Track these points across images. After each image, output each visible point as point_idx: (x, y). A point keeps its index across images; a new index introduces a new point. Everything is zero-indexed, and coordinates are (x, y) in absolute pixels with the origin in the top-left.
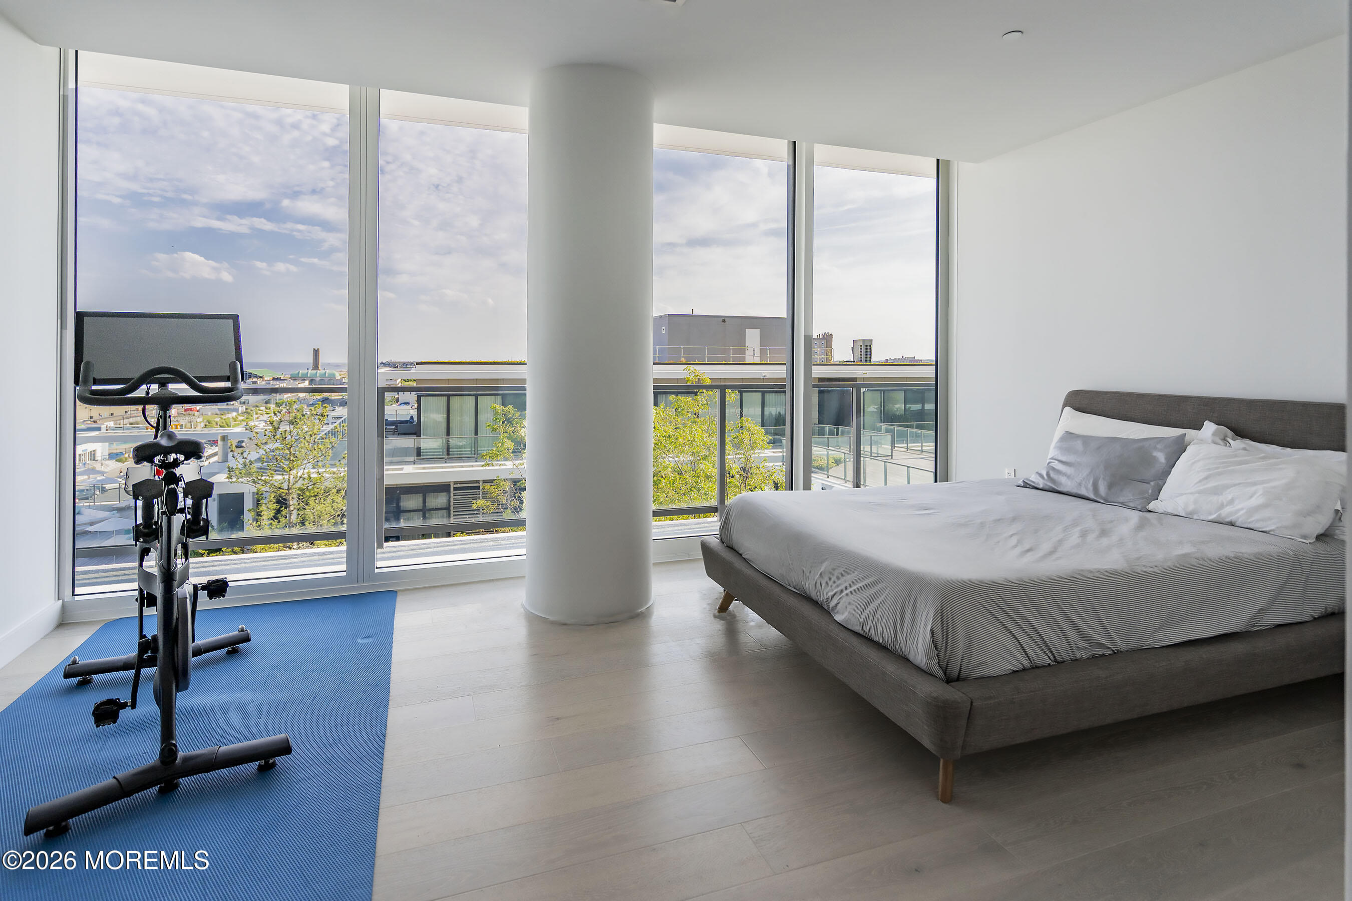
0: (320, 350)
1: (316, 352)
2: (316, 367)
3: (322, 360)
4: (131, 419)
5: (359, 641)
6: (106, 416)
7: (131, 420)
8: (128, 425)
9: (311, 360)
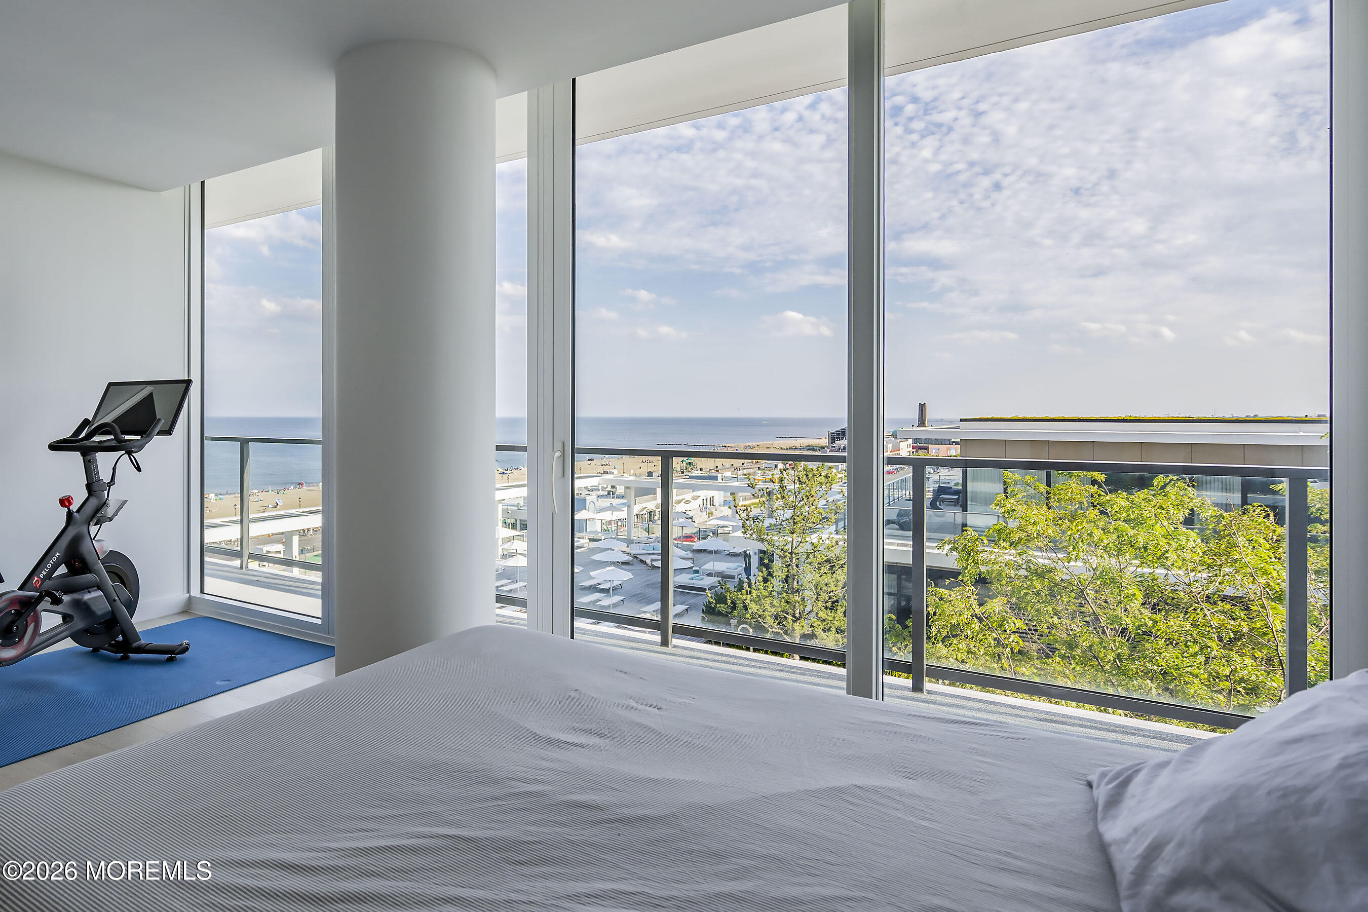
0: (927, 405)
1: (922, 407)
2: (922, 423)
3: (929, 415)
4: (745, 470)
5: (218, 683)
6: (728, 467)
7: (746, 472)
8: (741, 476)
9: (916, 416)
